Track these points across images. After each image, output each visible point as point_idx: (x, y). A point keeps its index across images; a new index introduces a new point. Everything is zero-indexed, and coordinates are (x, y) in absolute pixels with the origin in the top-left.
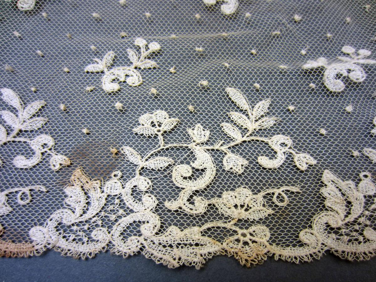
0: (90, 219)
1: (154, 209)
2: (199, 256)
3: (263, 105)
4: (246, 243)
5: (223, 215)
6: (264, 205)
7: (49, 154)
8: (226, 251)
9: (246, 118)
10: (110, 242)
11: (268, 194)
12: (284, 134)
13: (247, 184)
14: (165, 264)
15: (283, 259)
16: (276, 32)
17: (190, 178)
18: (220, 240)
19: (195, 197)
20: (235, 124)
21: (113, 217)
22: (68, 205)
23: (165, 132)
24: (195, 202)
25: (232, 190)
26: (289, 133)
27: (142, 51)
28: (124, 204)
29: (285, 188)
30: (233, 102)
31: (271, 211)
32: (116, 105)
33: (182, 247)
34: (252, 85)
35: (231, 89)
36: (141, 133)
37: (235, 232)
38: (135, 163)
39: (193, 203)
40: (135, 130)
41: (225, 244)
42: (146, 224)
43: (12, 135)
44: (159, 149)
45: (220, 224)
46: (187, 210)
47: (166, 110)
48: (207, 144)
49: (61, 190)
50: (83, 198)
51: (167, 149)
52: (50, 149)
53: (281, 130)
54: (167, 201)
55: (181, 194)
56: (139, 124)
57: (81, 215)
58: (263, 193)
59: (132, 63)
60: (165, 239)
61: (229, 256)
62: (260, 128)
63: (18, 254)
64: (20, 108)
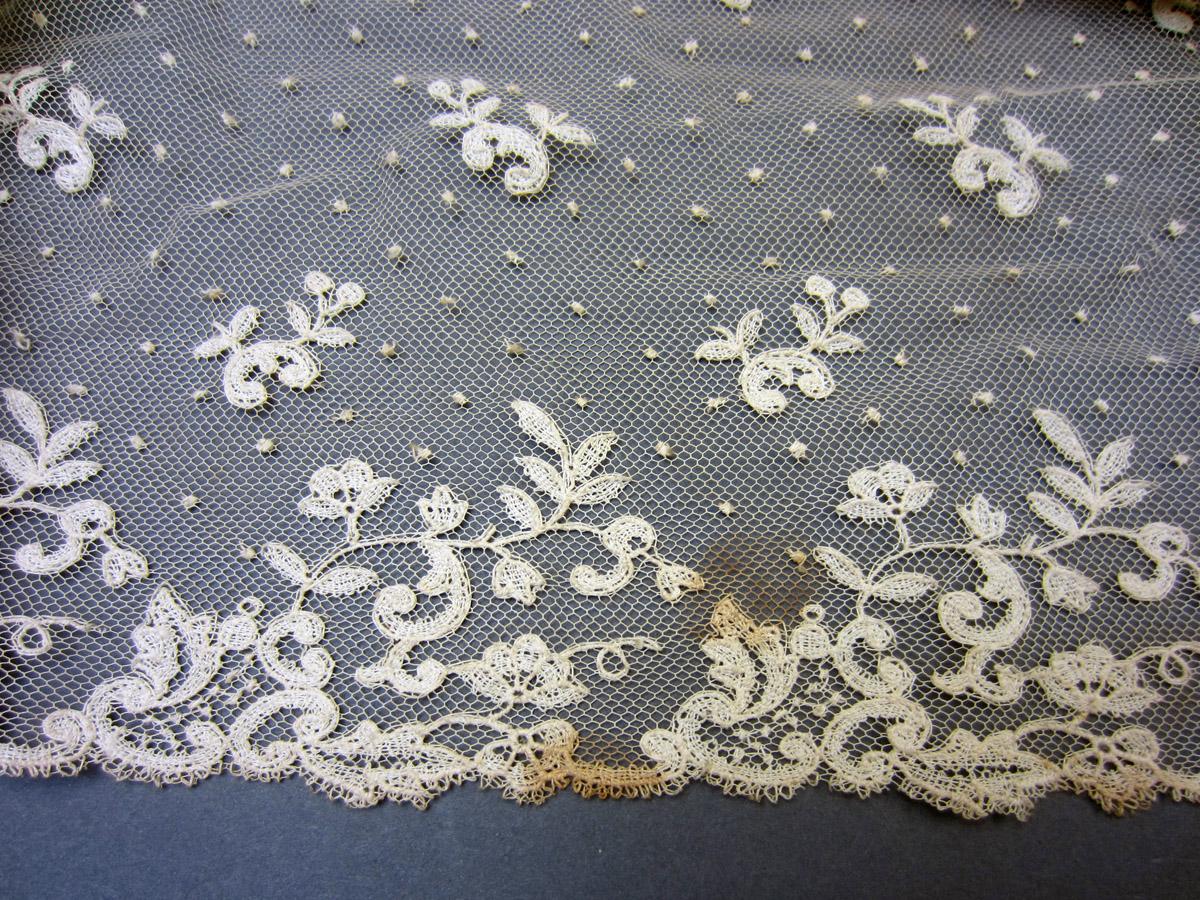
0: (772, 713)
1: (910, 691)
2: (1021, 794)
3: (1118, 452)
4: (1111, 766)
5: (1055, 705)
6: (1141, 684)
7: (649, 563)
8: (1071, 783)
9: (1080, 481)
10: (824, 765)
11: (1148, 659)
12: (1166, 520)
13: (1101, 636)
14: (956, 811)
15: (1190, 797)
16: (1131, 267)
17: (981, 622)
18: (1058, 758)
19: (997, 666)
20: (1058, 496)
21: (821, 710)
22: (717, 682)
23: (911, 514)
24: (1000, 676)
25: (1071, 649)
26: (1179, 520)
27: (828, 310)
28: (841, 679)
29: (1181, 645)
30: (1049, 443)
31: (1155, 697)
32: (792, 449)
33: (987, 775)
34: (1089, 403)
35: (1044, 412)
36: (857, 515)
37: (1086, 741)
38: (851, 587)
39: (994, 679)
40: (843, 508)
41: (1066, 766)
42: (899, 725)
43: (555, 518)
44: (901, 554)
45: (1053, 724)
46: (985, 695)
47: (907, 461)
48: (1004, 543)
49: (695, 648)
50: (748, 666)
51: (920, 554)
52: (650, 551)
53: (1161, 513)
54: (936, 674)
55: (968, 658)
56: (850, 496)
57: (751, 705)
58: (1136, 658)
59: (804, 340)
60: (949, 757)
61: (1078, 792)
62: (1112, 505)
63: (624, 791)
64: (564, 450)
